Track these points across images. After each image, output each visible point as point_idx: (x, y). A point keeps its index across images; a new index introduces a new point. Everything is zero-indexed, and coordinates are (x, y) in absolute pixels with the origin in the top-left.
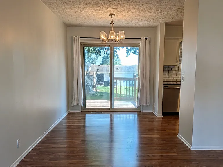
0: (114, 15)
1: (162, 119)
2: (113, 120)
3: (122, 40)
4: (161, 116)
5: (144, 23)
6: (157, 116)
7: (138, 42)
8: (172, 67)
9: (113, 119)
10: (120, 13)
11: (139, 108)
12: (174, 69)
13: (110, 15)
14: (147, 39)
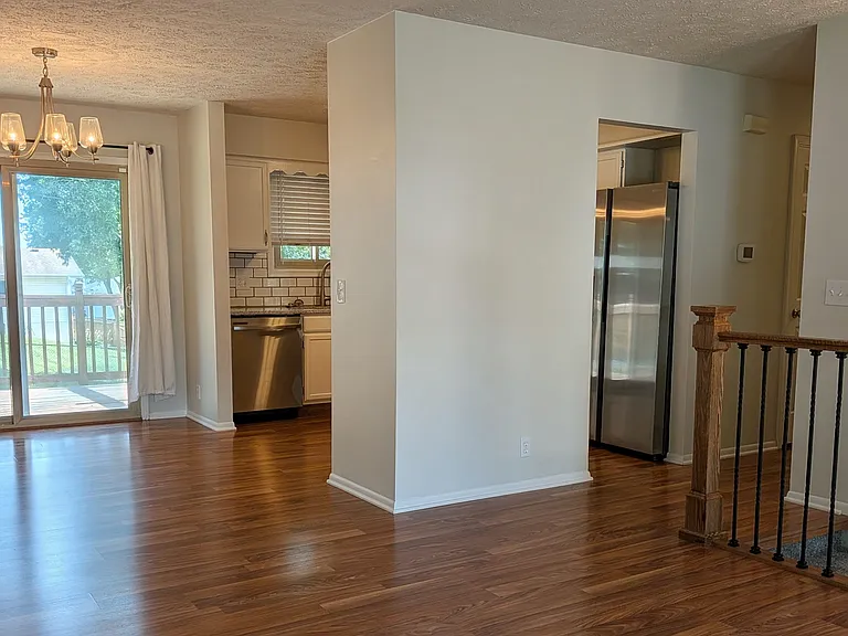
0: (53, 53)
1: (235, 437)
2: (27, 462)
3: (94, 150)
4: (230, 429)
5: (152, 95)
6: (217, 429)
7: (121, 161)
8: (246, 256)
9: (31, 459)
10: (83, 50)
11: (135, 406)
12: (252, 264)
13: (37, 51)
14: (150, 151)
